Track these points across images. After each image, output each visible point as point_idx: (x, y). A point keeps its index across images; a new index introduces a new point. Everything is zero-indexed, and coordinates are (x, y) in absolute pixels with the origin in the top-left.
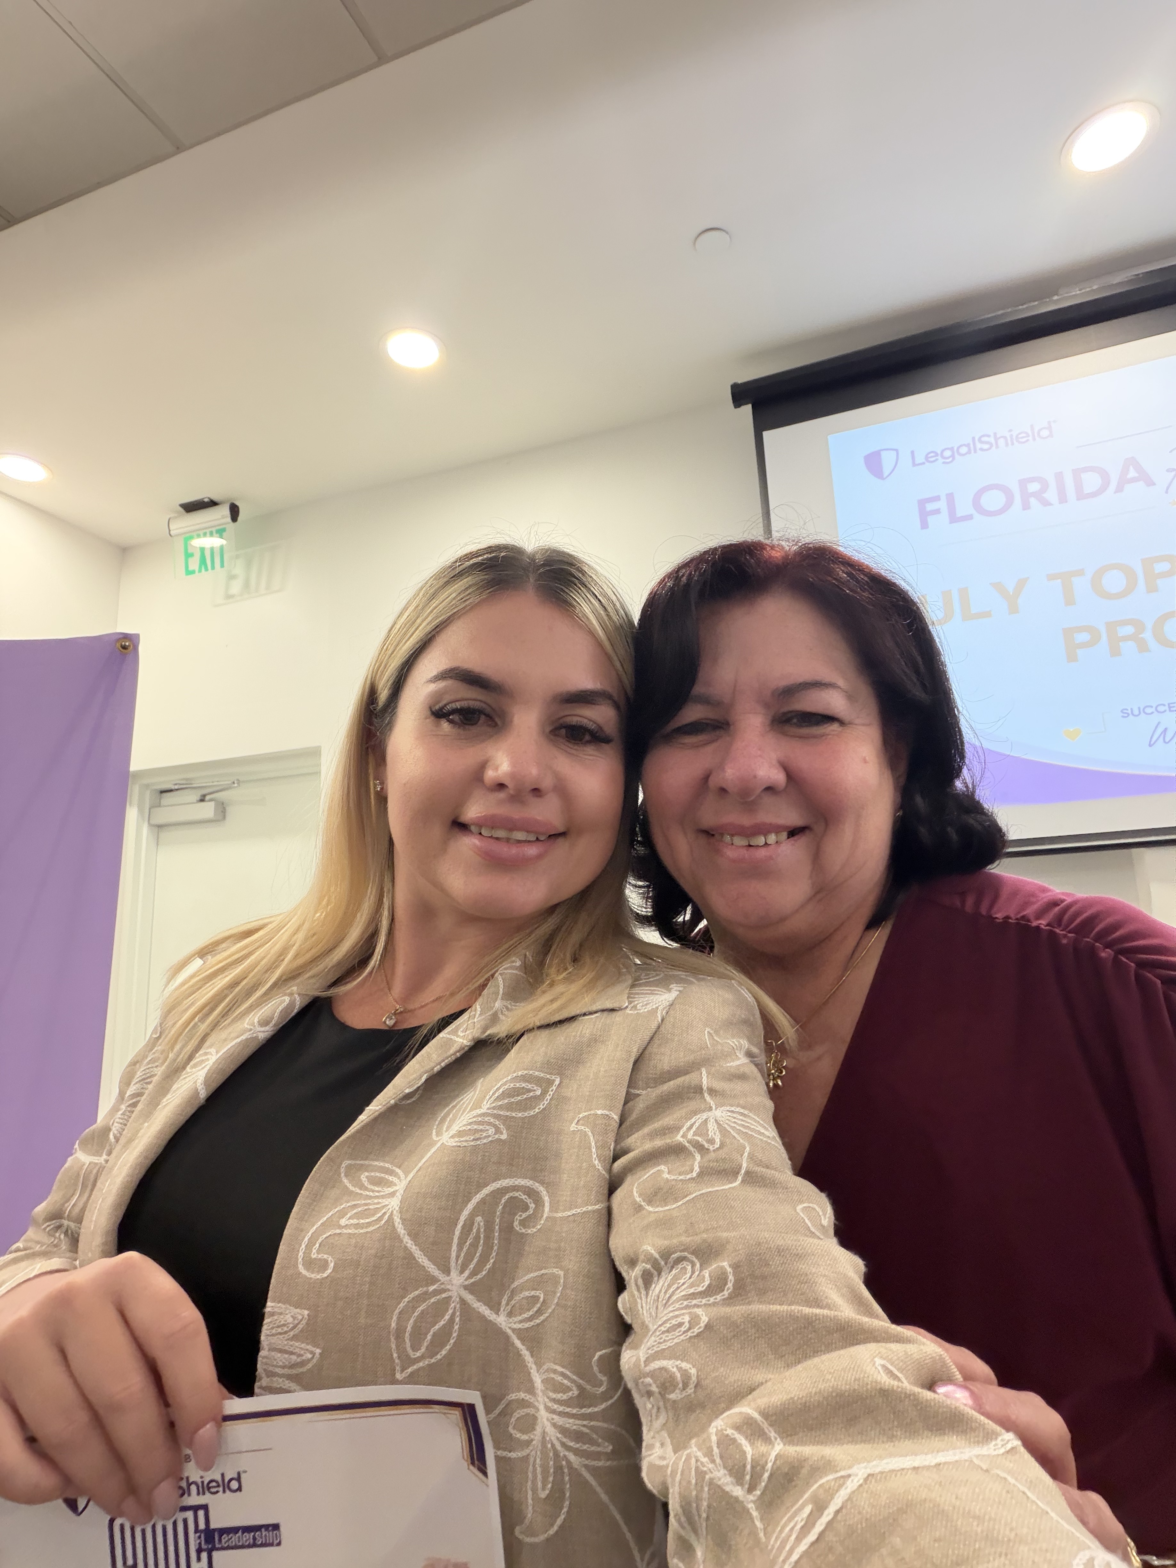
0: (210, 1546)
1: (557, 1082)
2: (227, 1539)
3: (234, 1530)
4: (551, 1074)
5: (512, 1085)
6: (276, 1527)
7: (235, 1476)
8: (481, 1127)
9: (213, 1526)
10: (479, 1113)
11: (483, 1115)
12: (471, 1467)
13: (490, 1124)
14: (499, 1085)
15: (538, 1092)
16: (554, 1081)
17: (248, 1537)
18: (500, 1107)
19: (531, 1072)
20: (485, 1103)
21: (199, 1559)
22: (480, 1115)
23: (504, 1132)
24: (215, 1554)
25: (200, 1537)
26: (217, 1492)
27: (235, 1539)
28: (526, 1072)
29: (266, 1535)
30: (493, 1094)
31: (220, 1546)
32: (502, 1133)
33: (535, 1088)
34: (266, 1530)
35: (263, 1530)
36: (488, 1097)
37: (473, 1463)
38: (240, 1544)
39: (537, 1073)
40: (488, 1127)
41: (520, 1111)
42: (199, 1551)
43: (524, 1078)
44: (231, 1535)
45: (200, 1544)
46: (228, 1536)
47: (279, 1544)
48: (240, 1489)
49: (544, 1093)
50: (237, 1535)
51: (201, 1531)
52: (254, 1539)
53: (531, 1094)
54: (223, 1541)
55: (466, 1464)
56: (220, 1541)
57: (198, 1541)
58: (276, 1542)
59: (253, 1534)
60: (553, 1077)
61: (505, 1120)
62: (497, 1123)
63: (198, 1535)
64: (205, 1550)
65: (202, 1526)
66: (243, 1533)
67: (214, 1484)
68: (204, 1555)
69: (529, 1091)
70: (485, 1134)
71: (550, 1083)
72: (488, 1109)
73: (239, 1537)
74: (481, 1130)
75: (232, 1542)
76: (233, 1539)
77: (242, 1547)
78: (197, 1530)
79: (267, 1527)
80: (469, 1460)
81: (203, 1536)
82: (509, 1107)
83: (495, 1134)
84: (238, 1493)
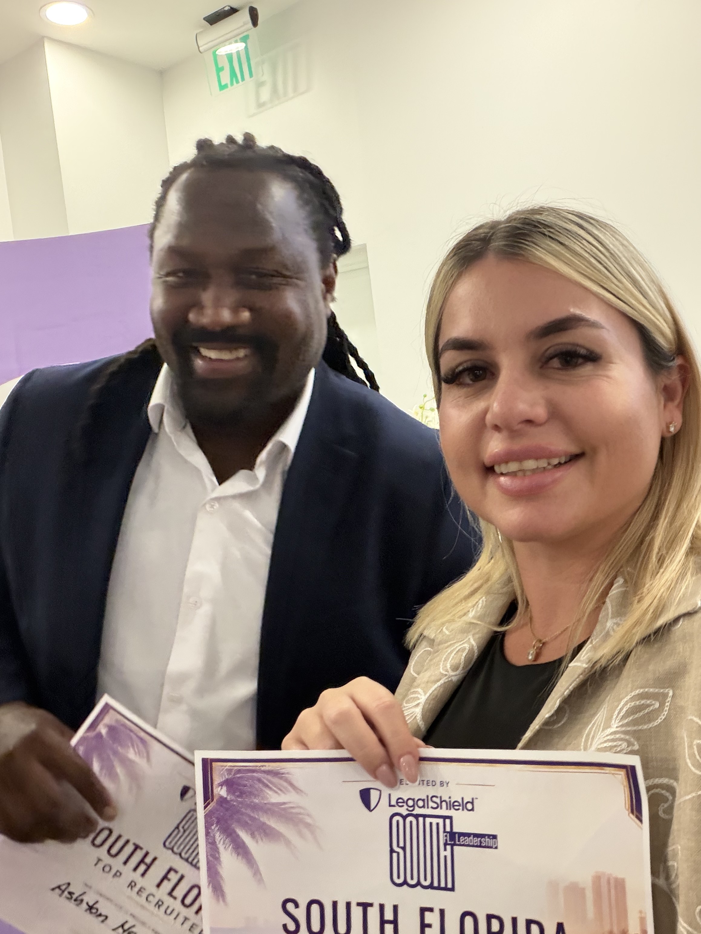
0: (453, 842)
1: (671, 694)
2: (463, 840)
3: (468, 835)
4: (663, 688)
5: (633, 704)
6: (495, 837)
7: (471, 800)
8: (615, 743)
9: (455, 830)
10: (611, 731)
11: (615, 733)
12: (631, 815)
13: (621, 740)
14: (622, 703)
15: (657, 705)
16: (668, 693)
17: (477, 840)
18: (627, 725)
19: (646, 690)
20: (613, 721)
21: (445, 850)
22: (611, 734)
23: (636, 743)
24: (455, 848)
25: (446, 836)
26: (458, 809)
27: (468, 840)
28: (642, 690)
29: (488, 841)
30: (619, 713)
31: (458, 843)
32: (633, 745)
33: (653, 702)
34: (488, 838)
35: (487, 837)
36: (614, 717)
37: (632, 812)
38: (472, 844)
39: (651, 690)
40: (620, 743)
41: (645, 723)
42: (446, 844)
43: (641, 696)
44: (466, 838)
45: (446, 840)
46: (464, 837)
47: (496, 848)
48: (472, 810)
49: (662, 705)
50: (470, 838)
51: (448, 832)
52: (481, 842)
53: (651, 708)
54: (461, 840)
55: (627, 812)
56: (459, 841)
57: (445, 838)
58: (494, 846)
59: (479, 839)
60: (667, 690)
61: (634, 734)
62: (627, 737)
63: (445, 834)
64: (449, 844)
65: (448, 829)
66: (474, 837)
67: (456, 804)
68: (448, 847)
69: (649, 706)
70: (619, 749)
71: (665, 695)
72: (617, 727)
73: (471, 840)
74: (615, 746)
75: (467, 842)
76: (467, 840)
77: (473, 846)
78: (445, 831)
79: (489, 836)
80: (630, 810)
81: (448, 835)
82: (635, 722)
83: (628, 747)
84: (471, 812)
